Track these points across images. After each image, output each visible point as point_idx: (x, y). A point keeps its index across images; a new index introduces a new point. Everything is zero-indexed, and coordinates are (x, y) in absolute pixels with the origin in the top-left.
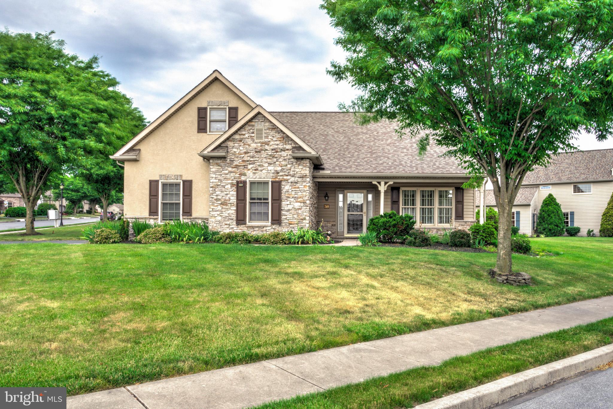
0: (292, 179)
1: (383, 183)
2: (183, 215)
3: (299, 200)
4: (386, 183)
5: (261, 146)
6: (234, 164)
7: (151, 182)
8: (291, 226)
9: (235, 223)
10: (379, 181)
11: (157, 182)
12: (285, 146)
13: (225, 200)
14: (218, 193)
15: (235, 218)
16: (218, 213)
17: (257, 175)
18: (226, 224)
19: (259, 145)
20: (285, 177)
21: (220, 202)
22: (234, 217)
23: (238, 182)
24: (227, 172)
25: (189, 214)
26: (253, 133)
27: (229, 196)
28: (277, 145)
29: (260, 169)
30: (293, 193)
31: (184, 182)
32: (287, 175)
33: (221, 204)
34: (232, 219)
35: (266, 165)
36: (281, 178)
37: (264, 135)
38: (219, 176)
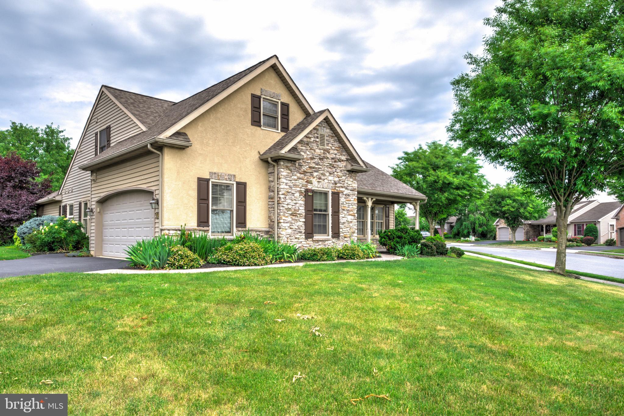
0: (346, 192)
1: (370, 199)
2: (237, 227)
3: (351, 213)
4: (372, 199)
5: (324, 153)
6: (302, 170)
7: (200, 180)
8: (346, 239)
9: (304, 237)
10: (368, 197)
11: (208, 181)
12: (341, 157)
13: (295, 210)
14: (289, 201)
15: (303, 231)
16: (288, 225)
17: (320, 184)
18: (296, 238)
19: (322, 151)
20: (341, 189)
21: (290, 212)
22: (303, 230)
23: (307, 191)
24: (296, 177)
25: (243, 225)
26: (317, 137)
27: (297, 205)
28: (336, 154)
29: (323, 178)
30: (347, 206)
31: (238, 184)
32: (342, 187)
33: (291, 214)
34: (301, 232)
35: (327, 174)
36: (338, 189)
37: (326, 142)
38: (289, 182)
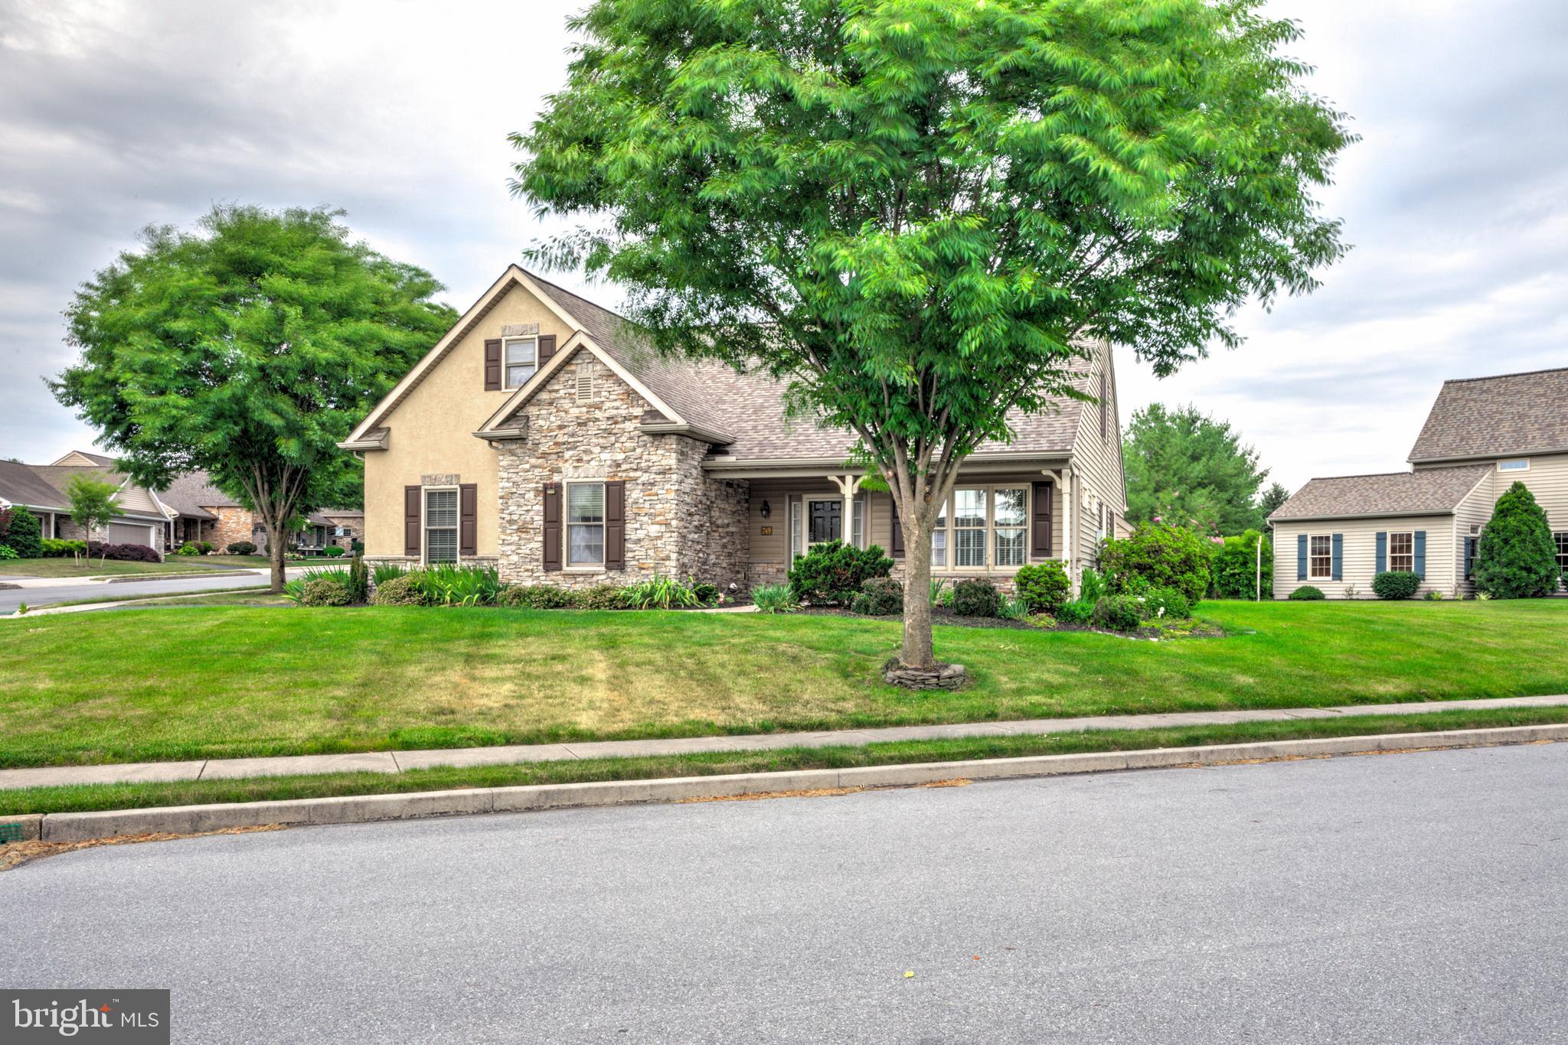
0: (645, 477)
1: (849, 479)
2: (461, 554)
3: (658, 519)
4: (856, 478)
5: (588, 412)
6: (540, 451)
7: (408, 489)
8: (643, 572)
9: (541, 568)
10: (841, 473)
11: (418, 488)
12: (631, 410)
13: (525, 522)
14: (512, 508)
15: (541, 558)
16: (513, 548)
17: (580, 470)
18: (527, 570)
19: (584, 410)
20: (632, 474)
21: (515, 527)
22: (540, 555)
23: (546, 487)
24: (527, 466)
25: (471, 551)
26: (573, 386)
27: (531, 513)
28: (617, 408)
29: (585, 458)
30: (647, 505)
31: (463, 487)
32: (636, 470)
33: (518, 530)
34: (537, 560)
35: (597, 450)
36: (624, 475)
37: (593, 390)
38: (514, 476)
